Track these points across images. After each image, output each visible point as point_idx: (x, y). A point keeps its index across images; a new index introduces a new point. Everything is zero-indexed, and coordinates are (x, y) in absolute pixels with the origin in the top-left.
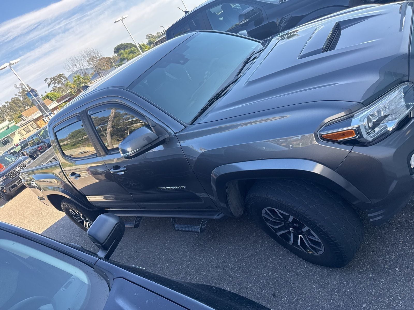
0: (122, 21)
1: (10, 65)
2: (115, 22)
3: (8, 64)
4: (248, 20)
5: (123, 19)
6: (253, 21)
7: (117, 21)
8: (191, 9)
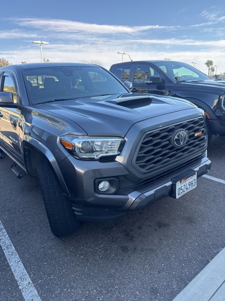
0: (123, 55)
1: (41, 43)
2: (118, 53)
3: (41, 42)
4: (151, 82)
5: (124, 53)
6: (157, 85)
7: (120, 52)
8: (134, 61)
